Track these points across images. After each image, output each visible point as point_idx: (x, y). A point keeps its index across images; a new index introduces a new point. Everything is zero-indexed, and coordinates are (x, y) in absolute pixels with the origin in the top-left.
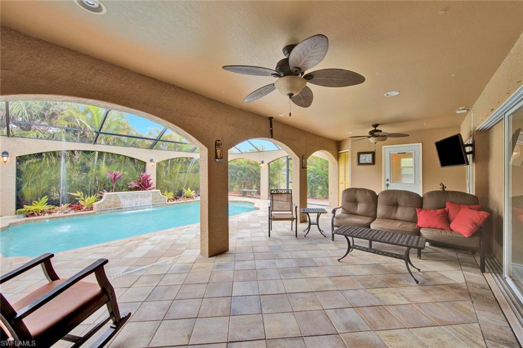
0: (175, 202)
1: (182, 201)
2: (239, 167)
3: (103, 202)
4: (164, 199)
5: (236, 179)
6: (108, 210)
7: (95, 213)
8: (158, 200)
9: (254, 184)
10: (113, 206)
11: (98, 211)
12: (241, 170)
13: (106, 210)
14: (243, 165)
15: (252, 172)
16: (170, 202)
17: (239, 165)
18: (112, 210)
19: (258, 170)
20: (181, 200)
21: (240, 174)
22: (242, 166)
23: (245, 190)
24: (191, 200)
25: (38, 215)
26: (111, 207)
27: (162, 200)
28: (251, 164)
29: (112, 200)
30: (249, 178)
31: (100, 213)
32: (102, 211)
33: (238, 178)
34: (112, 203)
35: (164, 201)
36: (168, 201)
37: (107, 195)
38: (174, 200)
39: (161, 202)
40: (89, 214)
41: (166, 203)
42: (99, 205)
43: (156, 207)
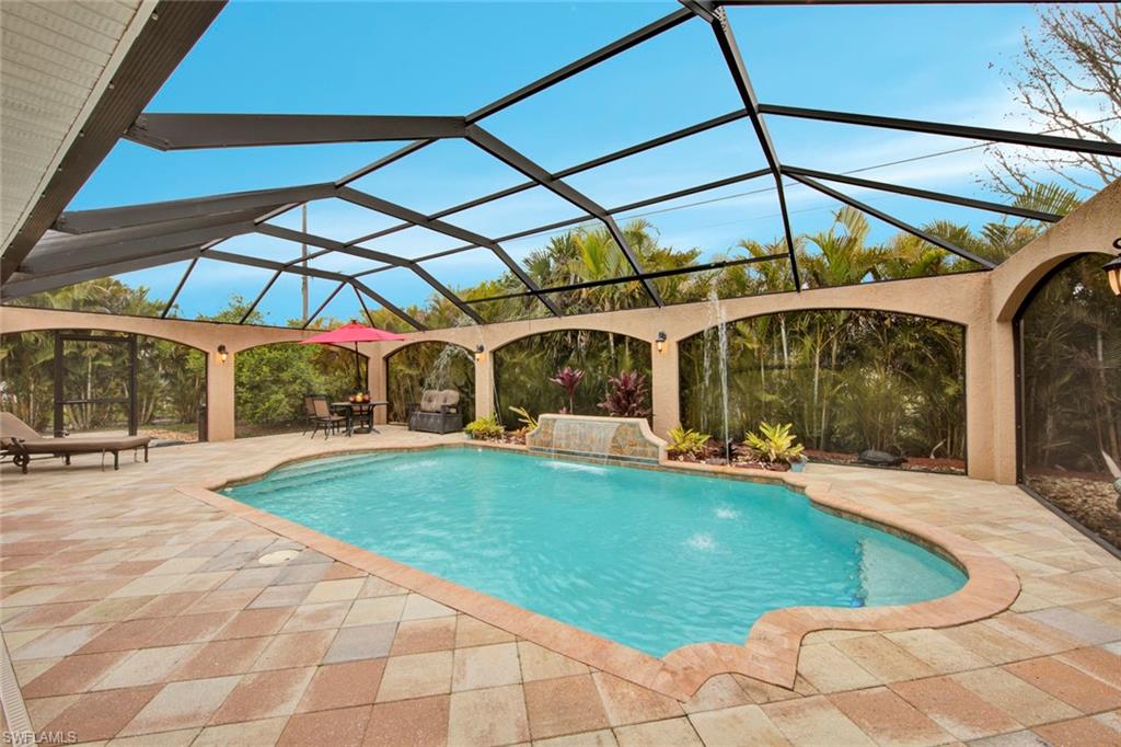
0: (701, 465)
3: (537, 433)
4: (654, 449)
6: (545, 451)
7: (525, 451)
8: (638, 448)
10: (550, 443)
11: (531, 449)
13: (542, 450)
16: (680, 463)
25: (483, 439)
26: (548, 445)
27: (649, 449)
29: (550, 431)
31: (530, 454)
32: (537, 449)
34: (550, 439)
35: (655, 454)
36: (672, 455)
37: (543, 419)
38: (700, 457)
39: (646, 455)
40: (521, 451)
41: (657, 462)
42: (533, 436)
43: (630, 466)
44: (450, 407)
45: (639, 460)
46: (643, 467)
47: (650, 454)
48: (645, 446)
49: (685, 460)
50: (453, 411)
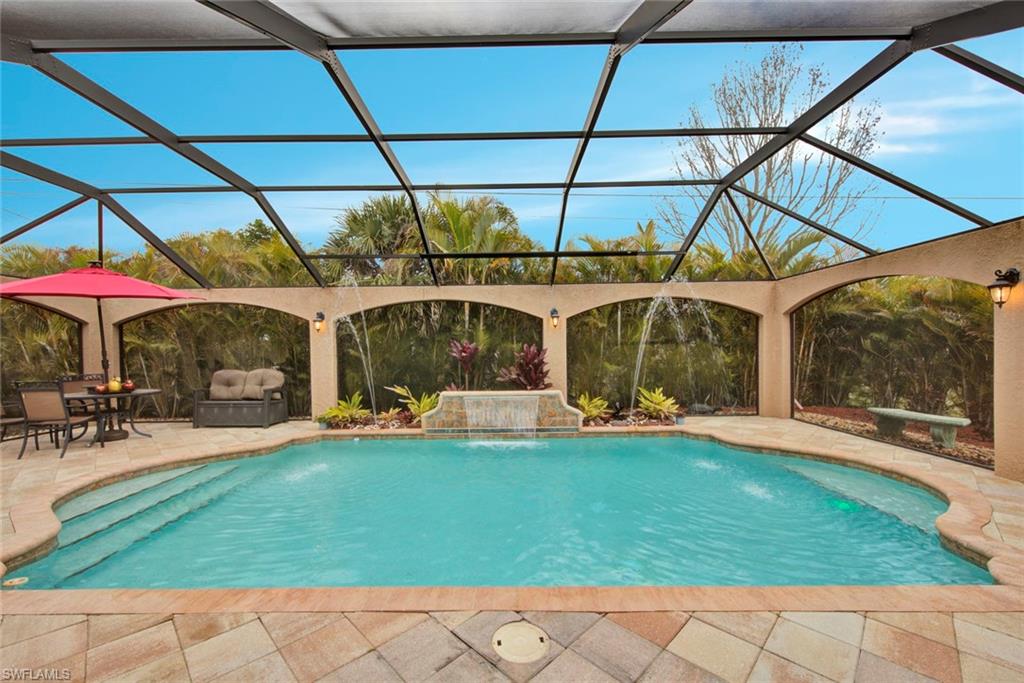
0: (609, 428)
1: (632, 428)
2: (867, 318)
3: (437, 413)
4: (574, 418)
5: (859, 363)
6: (448, 432)
7: (422, 435)
8: (558, 419)
9: (955, 386)
10: (455, 423)
11: (429, 431)
12: (879, 329)
13: (444, 431)
14: (890, 309)
15: (936, 337)
16: (593, 428)
17: (868, 311)
18: (453, 431)
19: (977, 326)
20: (631, 425)
21: (875, 343)
22: (884, 313)
23: (900, 412)
24: (660, 428)
25: (345, 427)
26: (452, 425)
27: (569, 418)
28: (935, 303)
29: (454, 410)
30: (920, 361)
31: (433, 438)
32: (435, 431)
33: (864, 359)
34: (454, 418)
35: (574, 423)
36: (586, 422)
37: (444, 397)
38: (606, 421)
39: (566, 424)
40: (413, 436)
41: (577, 430)
42: (430, 417)
43: (549, 436)
44: (274, 391)
45: (558, 430)
46: (563, 436)
47: (569, 423)
48: (565, 416)
49: (596, 425)
50: (278, 396)
